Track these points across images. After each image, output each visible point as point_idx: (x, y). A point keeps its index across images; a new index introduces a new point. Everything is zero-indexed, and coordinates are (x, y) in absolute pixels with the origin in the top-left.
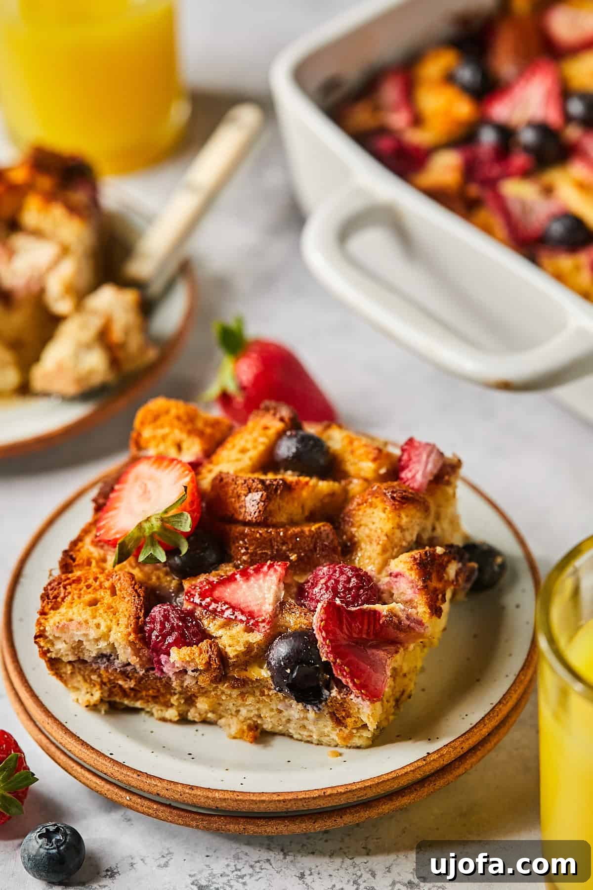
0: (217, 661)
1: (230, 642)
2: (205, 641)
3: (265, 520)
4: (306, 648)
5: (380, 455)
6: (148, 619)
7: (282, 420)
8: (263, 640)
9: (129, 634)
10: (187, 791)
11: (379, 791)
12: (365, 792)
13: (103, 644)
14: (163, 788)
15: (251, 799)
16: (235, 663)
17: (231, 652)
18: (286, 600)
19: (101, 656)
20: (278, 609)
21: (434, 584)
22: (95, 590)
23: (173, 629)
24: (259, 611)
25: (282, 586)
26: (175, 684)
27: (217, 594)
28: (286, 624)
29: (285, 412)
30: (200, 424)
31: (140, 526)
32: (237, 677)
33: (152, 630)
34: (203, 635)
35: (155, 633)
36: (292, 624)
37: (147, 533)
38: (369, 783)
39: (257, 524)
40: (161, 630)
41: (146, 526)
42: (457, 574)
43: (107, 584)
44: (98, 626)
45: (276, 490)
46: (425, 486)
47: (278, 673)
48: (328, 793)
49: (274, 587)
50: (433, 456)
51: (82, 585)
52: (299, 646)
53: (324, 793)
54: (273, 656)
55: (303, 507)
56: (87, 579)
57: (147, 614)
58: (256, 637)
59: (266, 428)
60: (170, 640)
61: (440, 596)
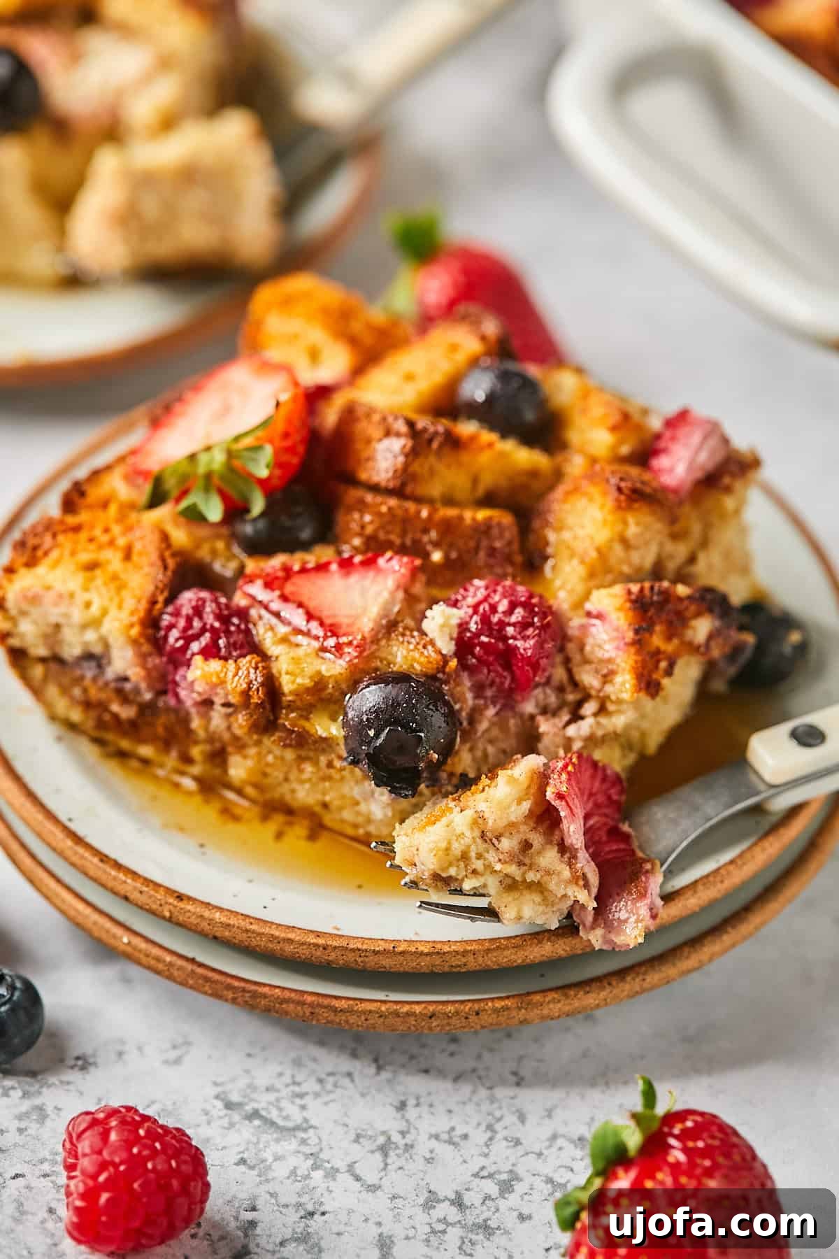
0: (260, 693)
1: (291, 668)
2: (248, 658)
3: (402, 488)
4: (408, 701)
5: (625, 421)
6: (170, 609)
7: (483, 338)
8: (344, 675)
9: (132, 626)
10: (171, 900)
11: (489, 963)
12: (464, 960)
13: (91, 636)
14: (135, 888)
15: (272, 932)
16: (292, 704)
17: (288, 685)
18: (399, 619)
19: (89, 656)
20: (383, 631)
21: (657, 641)
22: (101, 547)
23: (203, 630)
24: (349, 625)
25: (400, 595)
26: (196, 723)
27: (289, 588)
28: (390, 657)
29: (491, 327)
30: (357, 327)
31: (192, 457)
32: (289, 727)
33: (171, 627)
34: (251, 646)
35: (175, 633)
36: (399, 659)
37: (201, 469)
38: (474, 947)
39: (390, 492)
40: (185, 630)
41: (203, 459)
42: (711, 637)
43: (122, 542)
44: (88, 605)
45: (430, 441)
46: (688, 485)
47: (357, 731)
48: (400, 949)
49: (386, 595)
50: (713, 442)
51: (83, 536)
52: (397, 695)
53: (394, 947)
54: (353, 703)
55: (475, 481)
56: (92, 527)
57: (170, 600)
58: (335, 667)
59: (454, 348)
60: (195, 646)
61: (663, 664)
